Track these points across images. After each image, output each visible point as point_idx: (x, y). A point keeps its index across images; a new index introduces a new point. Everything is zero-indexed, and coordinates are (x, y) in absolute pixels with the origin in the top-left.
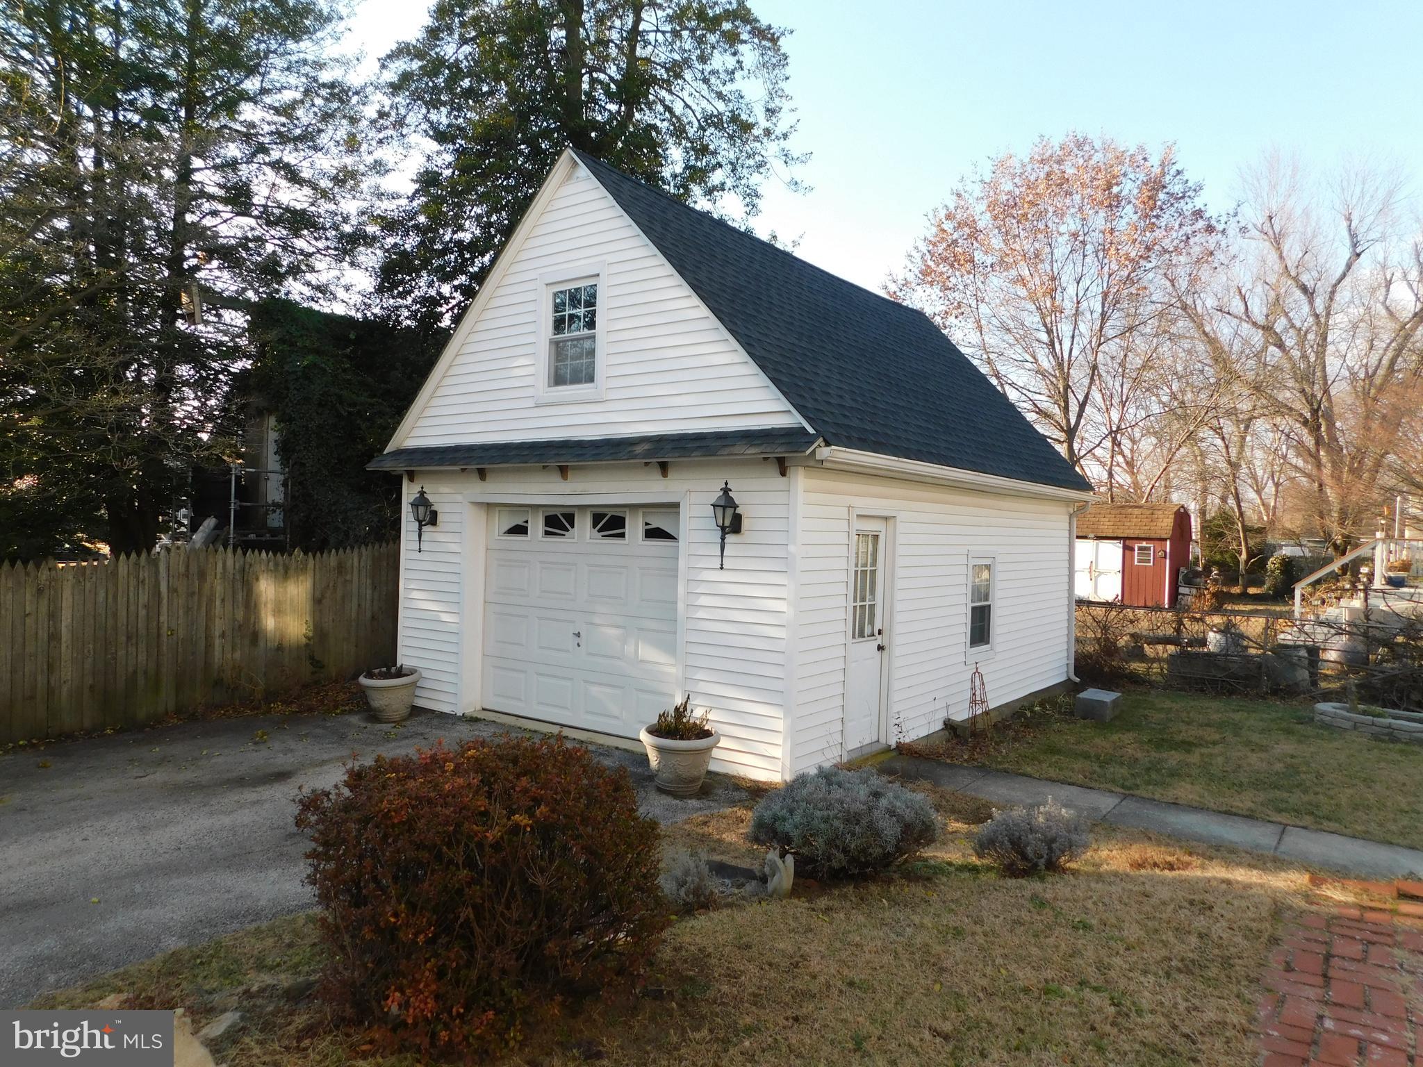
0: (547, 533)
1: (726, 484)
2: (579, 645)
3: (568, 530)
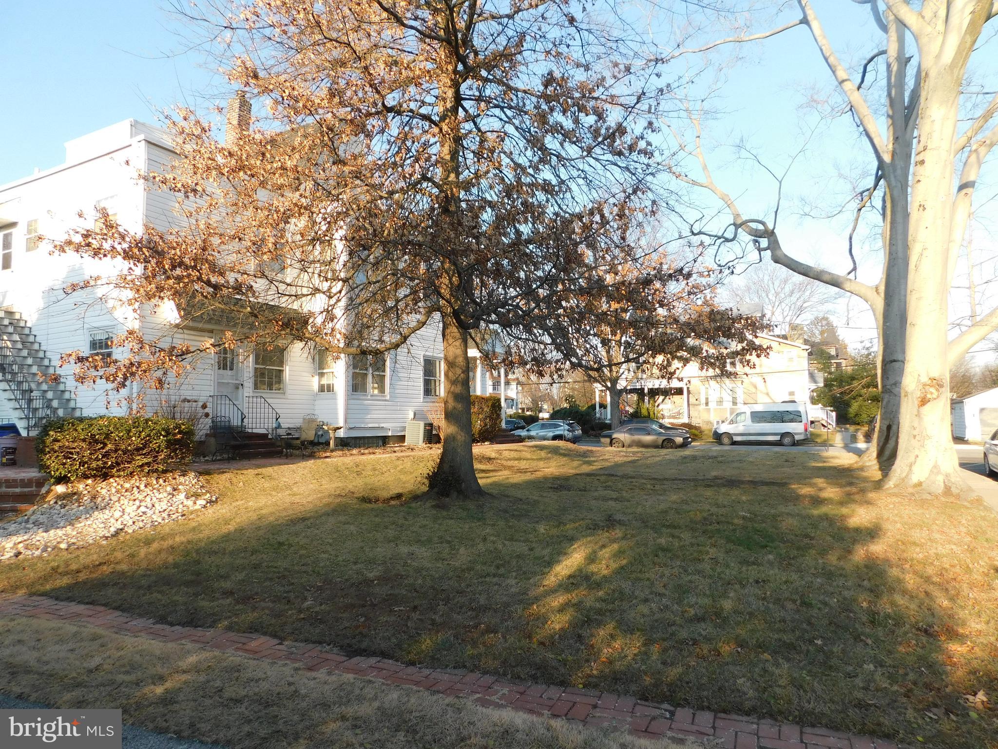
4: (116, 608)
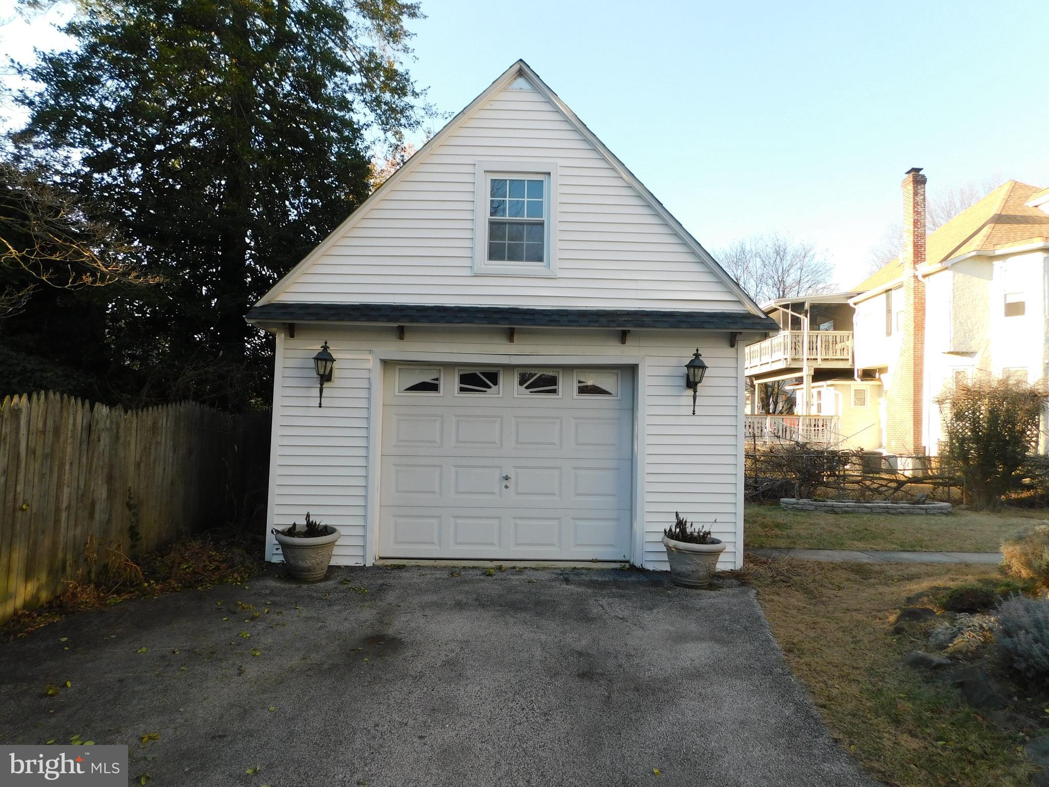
0: (462, 390)
1: (697, 350)
2: (506, 487)
3: (490, 387)
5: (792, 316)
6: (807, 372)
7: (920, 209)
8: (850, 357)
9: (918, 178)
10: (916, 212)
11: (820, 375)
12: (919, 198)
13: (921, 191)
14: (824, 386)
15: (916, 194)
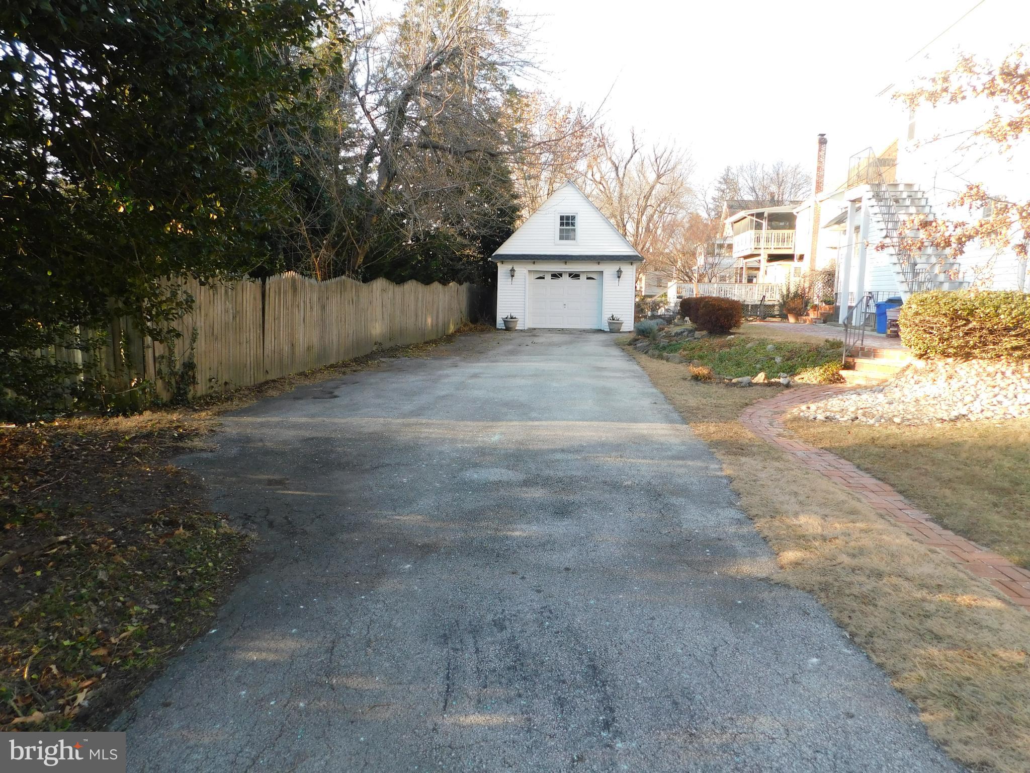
0: (552, 279)
1: (620, 267)
2: (565, 307)
3: (560, 278)
4: (901, 492)
5: (756, 221)
6: (764, 257)
7: (822, 160)
8: (793, 247)
9: (823, 141)
10: (820, 162)
11: (773, 258)
12: (821, 154)
13: (823, 149)
14: (775, 264)
15: (820, 150)
